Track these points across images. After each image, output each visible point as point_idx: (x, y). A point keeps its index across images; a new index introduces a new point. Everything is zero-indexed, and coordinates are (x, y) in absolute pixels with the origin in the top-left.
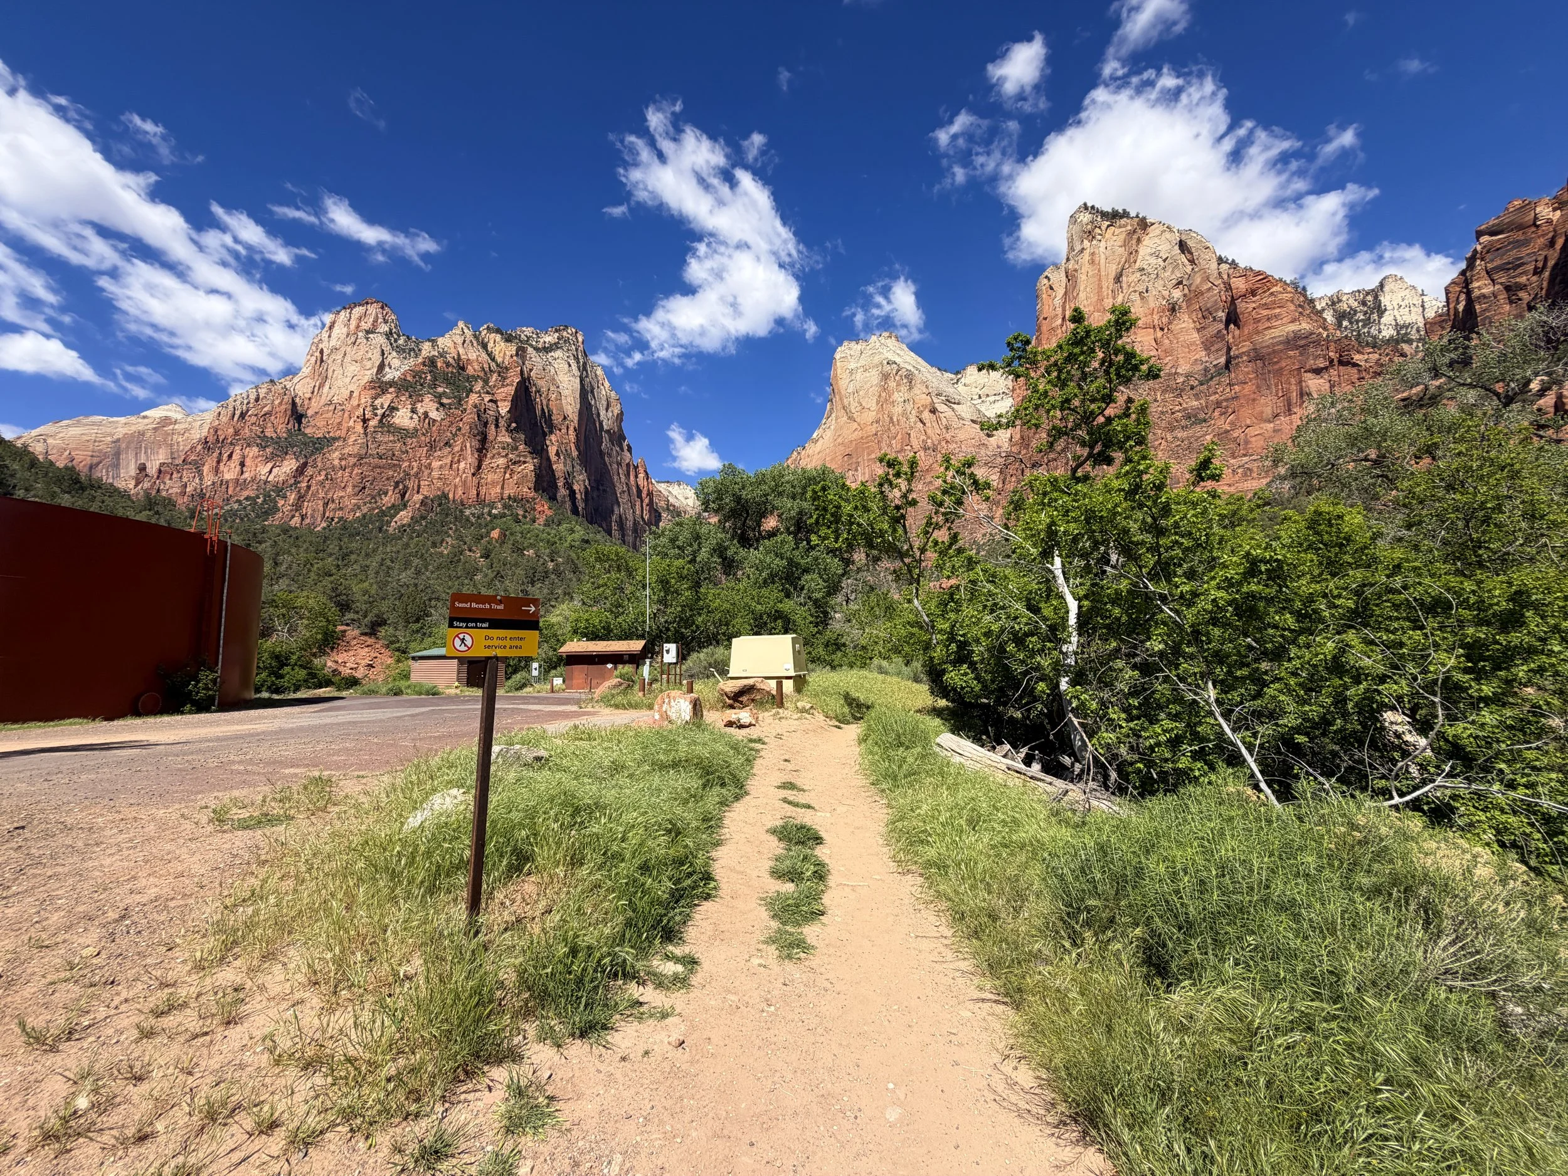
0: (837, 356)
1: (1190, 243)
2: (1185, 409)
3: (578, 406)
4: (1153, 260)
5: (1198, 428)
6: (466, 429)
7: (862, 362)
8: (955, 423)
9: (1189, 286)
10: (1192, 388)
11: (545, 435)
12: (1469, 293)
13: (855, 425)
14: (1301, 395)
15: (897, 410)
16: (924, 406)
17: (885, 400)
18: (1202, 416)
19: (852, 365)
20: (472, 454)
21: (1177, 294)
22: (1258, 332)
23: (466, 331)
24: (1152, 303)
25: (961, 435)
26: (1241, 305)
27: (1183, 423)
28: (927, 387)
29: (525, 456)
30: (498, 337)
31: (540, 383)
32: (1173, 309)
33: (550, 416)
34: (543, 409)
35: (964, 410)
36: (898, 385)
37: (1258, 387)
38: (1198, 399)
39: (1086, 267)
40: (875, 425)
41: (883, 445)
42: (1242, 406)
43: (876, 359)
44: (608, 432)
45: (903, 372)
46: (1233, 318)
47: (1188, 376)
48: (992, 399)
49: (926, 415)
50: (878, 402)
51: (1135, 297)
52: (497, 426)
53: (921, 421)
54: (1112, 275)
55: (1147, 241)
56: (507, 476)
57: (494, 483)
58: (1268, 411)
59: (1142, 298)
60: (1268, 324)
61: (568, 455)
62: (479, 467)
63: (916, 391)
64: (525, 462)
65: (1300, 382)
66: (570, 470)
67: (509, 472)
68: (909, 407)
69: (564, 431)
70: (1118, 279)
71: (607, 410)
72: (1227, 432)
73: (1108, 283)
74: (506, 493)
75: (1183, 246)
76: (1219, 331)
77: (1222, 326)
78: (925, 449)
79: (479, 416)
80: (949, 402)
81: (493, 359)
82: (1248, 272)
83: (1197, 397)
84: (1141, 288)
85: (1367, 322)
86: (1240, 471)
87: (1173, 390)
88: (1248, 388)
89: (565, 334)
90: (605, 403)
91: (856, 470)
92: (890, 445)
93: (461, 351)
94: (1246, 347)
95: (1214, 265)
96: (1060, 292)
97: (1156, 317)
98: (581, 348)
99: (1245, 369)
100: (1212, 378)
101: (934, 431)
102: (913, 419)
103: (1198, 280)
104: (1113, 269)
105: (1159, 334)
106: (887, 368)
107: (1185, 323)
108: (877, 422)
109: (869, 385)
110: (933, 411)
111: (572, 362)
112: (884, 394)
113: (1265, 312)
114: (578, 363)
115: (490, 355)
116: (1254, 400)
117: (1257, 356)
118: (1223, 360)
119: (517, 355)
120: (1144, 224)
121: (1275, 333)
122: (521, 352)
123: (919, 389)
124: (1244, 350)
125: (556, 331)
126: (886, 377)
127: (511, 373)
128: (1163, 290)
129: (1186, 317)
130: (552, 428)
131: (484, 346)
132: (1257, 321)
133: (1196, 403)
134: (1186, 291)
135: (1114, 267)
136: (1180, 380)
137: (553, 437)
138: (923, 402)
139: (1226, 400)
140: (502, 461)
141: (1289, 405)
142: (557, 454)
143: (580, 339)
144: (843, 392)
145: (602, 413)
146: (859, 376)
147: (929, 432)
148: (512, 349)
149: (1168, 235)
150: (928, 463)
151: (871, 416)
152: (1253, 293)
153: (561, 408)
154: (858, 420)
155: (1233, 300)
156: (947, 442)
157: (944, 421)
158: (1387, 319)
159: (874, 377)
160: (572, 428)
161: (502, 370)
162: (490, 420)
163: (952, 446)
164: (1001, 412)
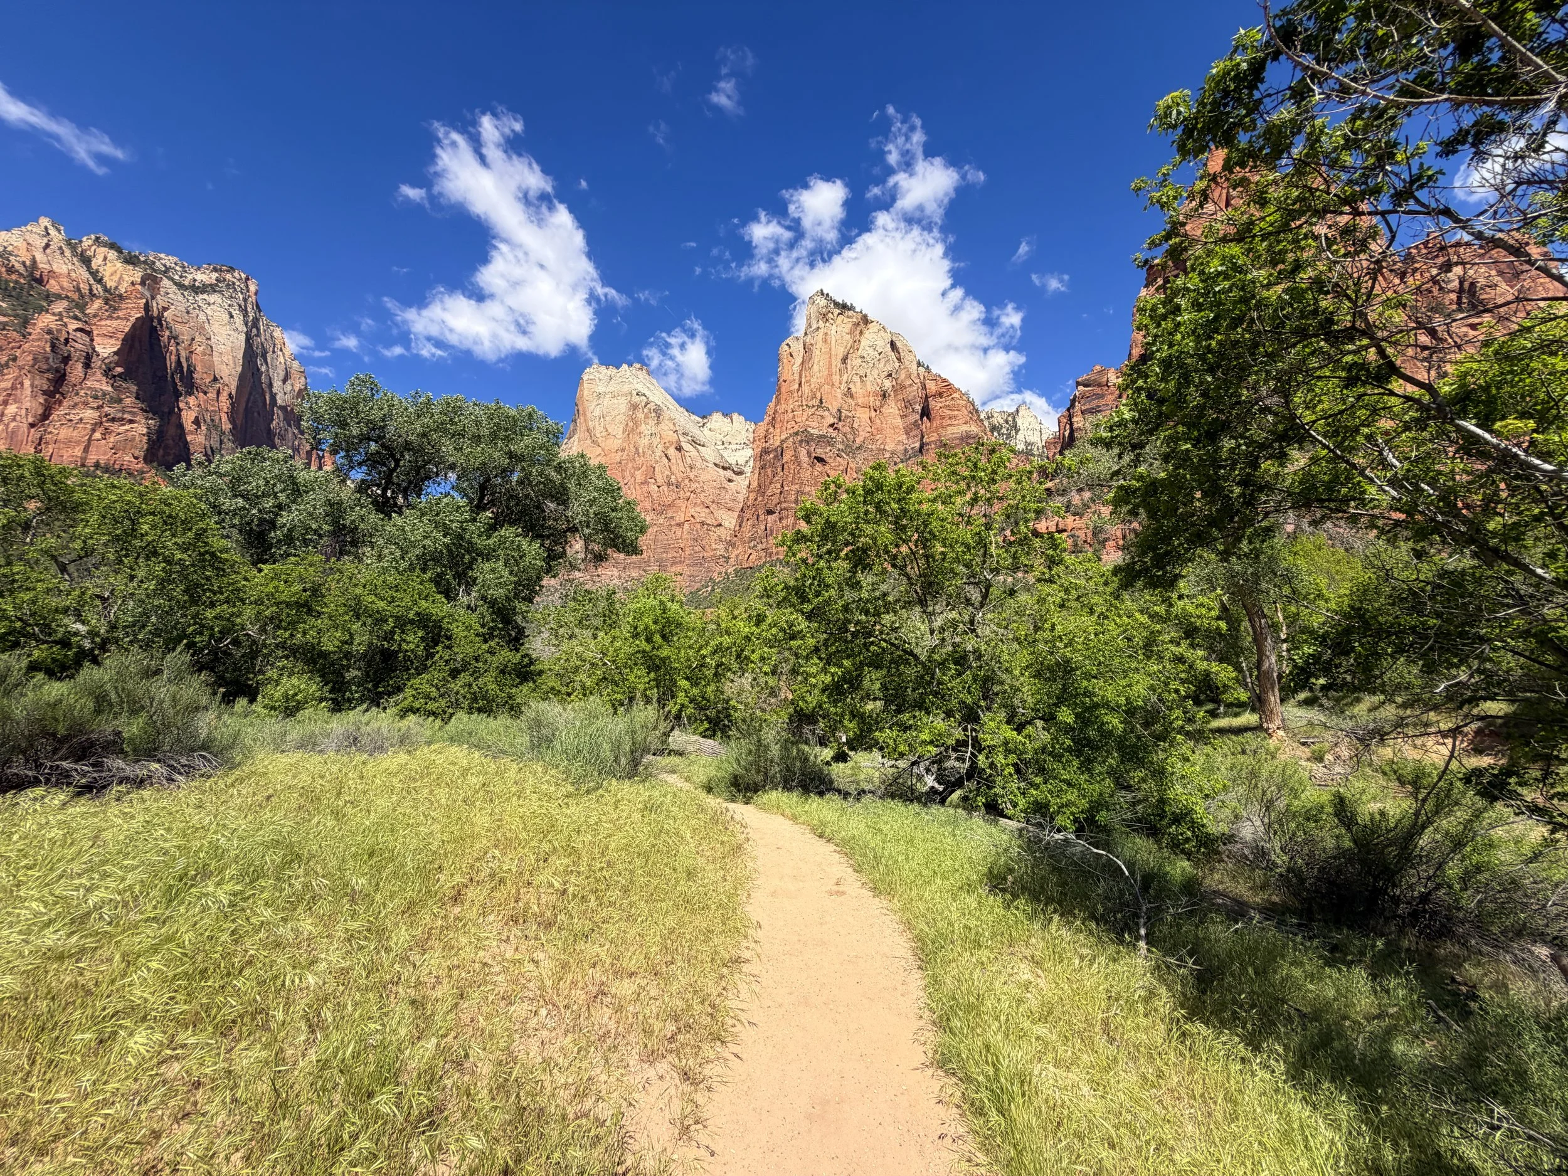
0: (585, 377)
1: (899, 344)
3: (239, 369)
4: (871, 351)
6: (26, 359)
7: (611, 388)
8: (699, 463)
9: (896, 380)
11: (177, 395)
12: (1071, 425)
13: (599, 450)
15: (644, 442)
16: (671, 443)
17: (632, 428)
19: (601, 389)
20: (34, 397)
21: (888, 384)
22: (942, 427)
23: (52, 231)
24: (869, 388)
25: (704, 477)
26: (932, 403)
28: (674, 424)
29: (134, 414)
30: (112, 255)
31: (178, 328)
32: (884, 396)
33: (191, 372)
34: (179, 362)
35: (708, 453)
36: (646, 417)
39: (820, 344)
40: (620, 454)
41: (627, 474)
43: (626, 388)
44: (283, 408)
45: (651, 406)
46: (926, 413)
47: (893, 453)
48: (734, 447)
49: (672, 452)
50: (624, 431)
51: (856, 379)
52: (87, 365)
53: (666, 456)
54: (840, 356)
55: (867, 334)
56: (97, 435)
57: (69, 443)
59: (862, 381)
60: (949, 422)
61: (214, 426)
62: (45, 416)
63: (663, 426)
64: (131, 422)
66: (216, 445)
67: (101, 430)
68: (656, 440)
69: (212, 395)
70: (844, 360)
71: (285, 381)
73: (837, 362)
74: (92, 459)
75: (893, 344)
76: (916, 421)
77: (918, 417)
78: (669, 484)
79: (53, 346)
80: (694, 442)
81: (100, 281)
82: (937, 378)
84: (862, 373)
85: (1009, 436)
89: (229, 276)
90: (282, 374)
92: (633, 476)
93: (39, 257)
94: (934, 437)
95: (915, 366)
96: (799, 360)
97: (872, 399)
98: (253, 299)
101: (678, 467)
102: (659, 453)
103: (903, 376)
104: (841, 352)
105: (873, 414)
106: (636, 399)
107: (892, 409)
108: (623, 450)
109: (616, 412)
110: (679, 449)
111: (235, 312)
112: (631, 424)
113: (948, 412)
114: (246, 315)
115: (94, 274)
117: (942, 446)
118: (918, 445)
119: (143, 283)
120: (866, 320)
121: (954, 430)
122: (151, 281)
123: (666, 426)
124: (933, 439)
125: (215, 270)
126: (634, 407)
127: (129, 304)
128: (876, 379)
129: (893, 404)
130: (191, 387)
131: (86, 261)
132: (942, 418)
134: (894, 383)
135: (842, 349)
136: (887, 455)
137: (192, 400)
138: (669, 438)
140: (89, 414)
142: (197, 422)
143: (253, 288)
144: (589, 415)
145: (277, 384)
146: (606, 401)
147: (674, 468)
148: (136, 274)
149: (882, 333)
150: (671, 499)
151: (617, 443)
152: (941, 395)
153: (211, 366)
154: (603, 445)
155: (927, 397)
156: (690, 480)
157: (689, 460)
158: (1020, 436)
159: (622, 405)
160: (224, 397)
161: (113, 299)
162: (75, 355)
163: (695, 486)
164: (742, 461)
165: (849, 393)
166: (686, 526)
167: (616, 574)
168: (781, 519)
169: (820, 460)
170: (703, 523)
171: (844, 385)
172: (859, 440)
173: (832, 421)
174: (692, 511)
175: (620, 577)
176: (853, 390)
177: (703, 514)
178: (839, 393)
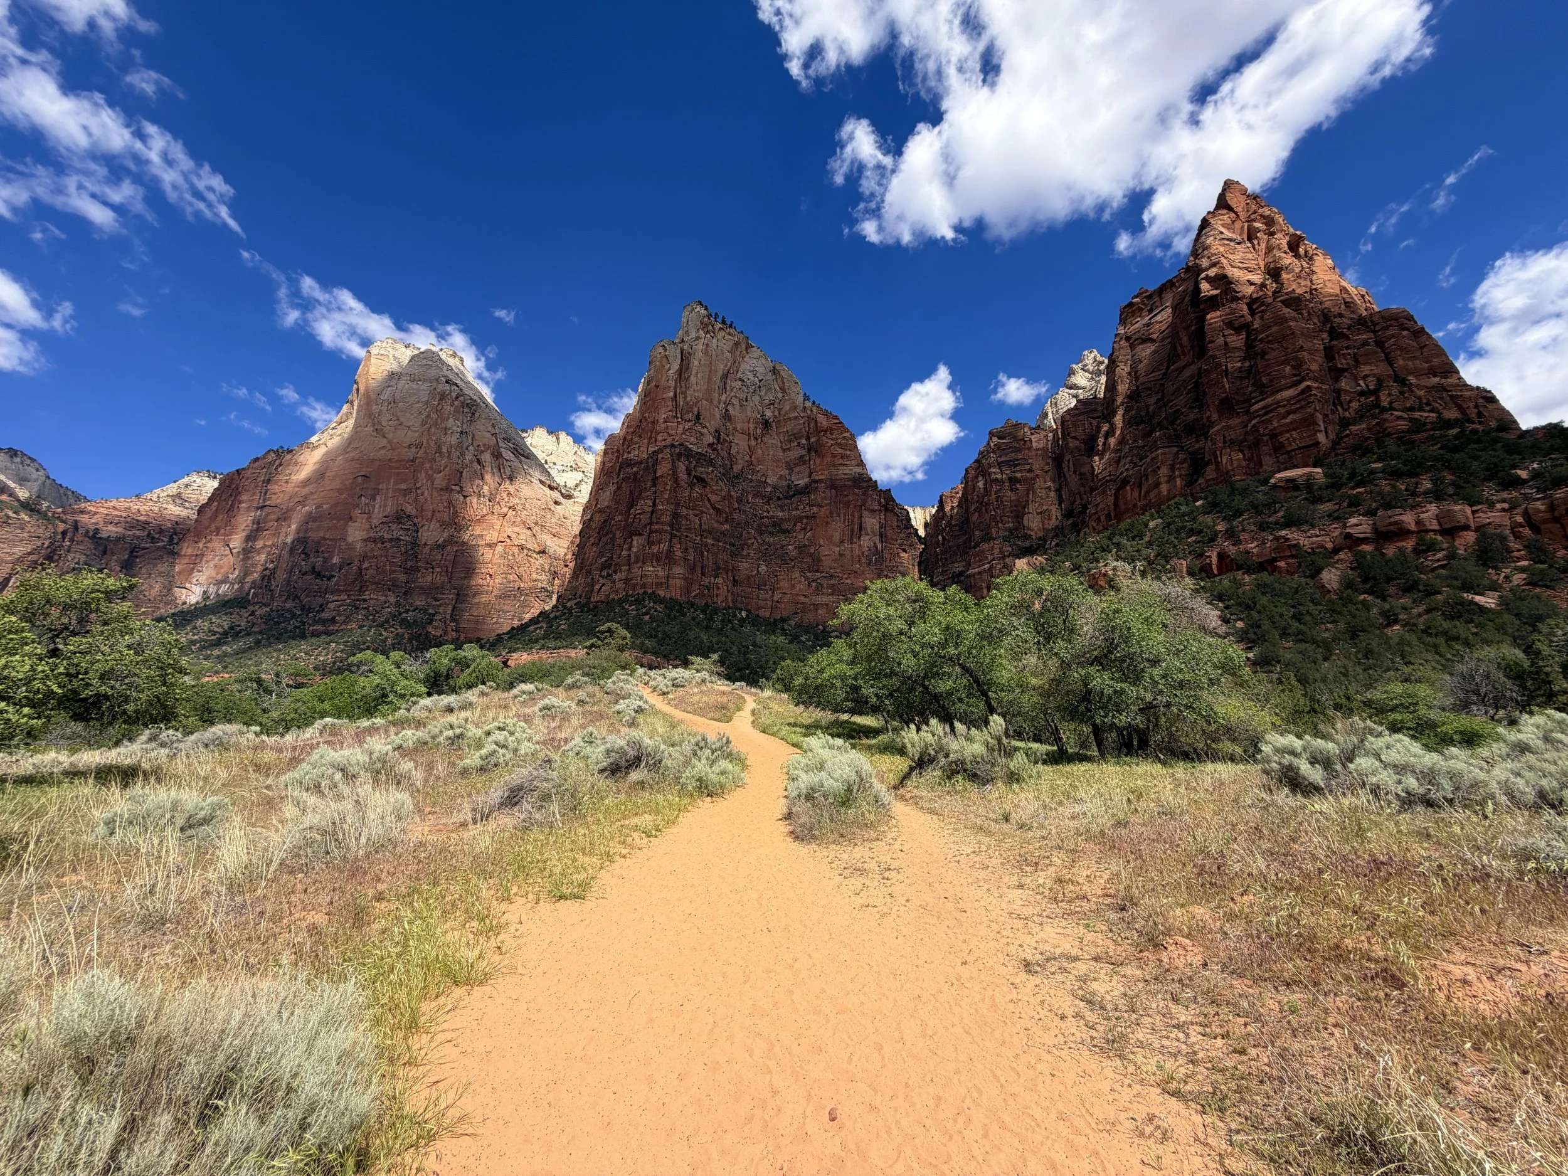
0: (374, 350)
1: (783, 374)
2: (772, 517)
4: (751, 376)
5: (782, 537)
7: (409, 370)
8: (521, 477)
9: (780, 410)
10: (779, 499)
13: (384, 442)
14: (861, 528)
15: (450, 440)
16: (487, 447)
17: (434, 424)
18: (785, 527)
19: (395, 369)
21: (769, 413)
22: (834, 466)
24: (749, 414)
25: (527, 492)
26: (821, 439)
27: (770, 529)
28: (493, 426)
32: (765, 425)
35: (533, 467)
36: (456, 412)
37: (831, 513)
38: (783, 511)
39: (699, 355)
40: (414, 450)
42: (817, 525)
43: (432, 373)
45: (465, 400)
46: (815, 448)
47: (775, 487)
48: (559, 468)
49: (487, 457)
50: (423, 424)
51: (736, 401)
53: (479, 462)
54: (720, 373)
55: (747, 358)
58: (837, 536)
59: (742, 406)
60: (841, 461)
63: (479, 425)
65: (861, 517)
68: (466, 441)
70: (724, 379)
72: (805, 546)
73: (717, 379)
75: (776, 374)
76: (802, 457)
77: (804, 452)
80: (517, 451)
82: (827, 414)
83: (782, 509)
84: (742, 396)
86: (814, 584)
87: (763, 497)
88: (824, 511)
91: (374, 499)
92: (430, 478)
94: (824, 475)
95: (801, 399)
96: (675, 367)
97: (752, 426)
99: (823, 495)
100: (794, 495)
101: (493, 478)
103: (787, 408)
105: (753, 443)
106: (445, 387)
107: (775, 440)
108: (419, 446)
109: (414, 399)
110: (497, 455)
112: (434, 416)
113: (840, 451)
116: (827, 523)
117: (833, 485)
118: (803, 482)
120: (746, 343)
121: (846, 470)
123: (484, 425)
124: (823, 477)
126: (441, 397)
128: (757, 406)
129: (775, 435)
132: (834, 456)
133: (780, 514)
134: (777, 413)
135: (722, 367)
136: (769, 489)
138: (485, 441)
139: (807, 517)
141: (852, 534)
144: (373, 397)
146: (402, 384)
147: (487, 477)
149: (763, 361)
151: (411, 436)
152: (831, 432)
154: (390, 436)
155: (817, 432)
156: (509, 494)
157: (508, 471)
159: (424, 392)
163: (515, 501)
164: (571, 484)
165: (727, 416)
166: (500, 548)
167: (393, 600)
168: (650, 544)
169: (701, 480)
170: (522, 547)
171: (722, 406)
172: (737, 468)
173: (711, 440)
174: (509, 531)
175: (398, 604)
176: (732, 412)
177: (524, 536)
178: (717, 413)
